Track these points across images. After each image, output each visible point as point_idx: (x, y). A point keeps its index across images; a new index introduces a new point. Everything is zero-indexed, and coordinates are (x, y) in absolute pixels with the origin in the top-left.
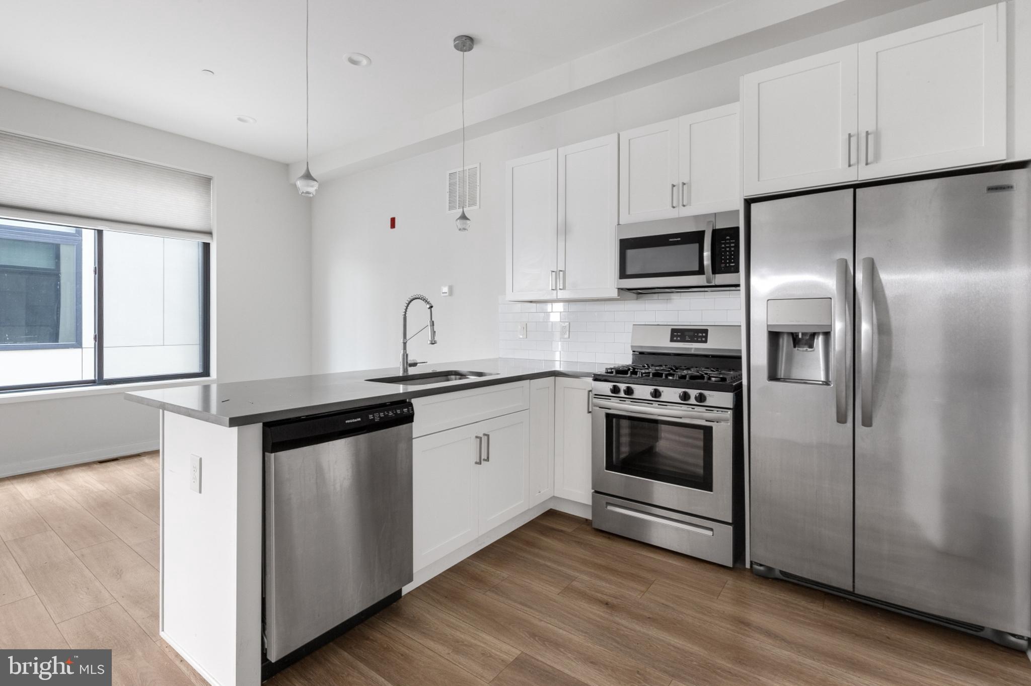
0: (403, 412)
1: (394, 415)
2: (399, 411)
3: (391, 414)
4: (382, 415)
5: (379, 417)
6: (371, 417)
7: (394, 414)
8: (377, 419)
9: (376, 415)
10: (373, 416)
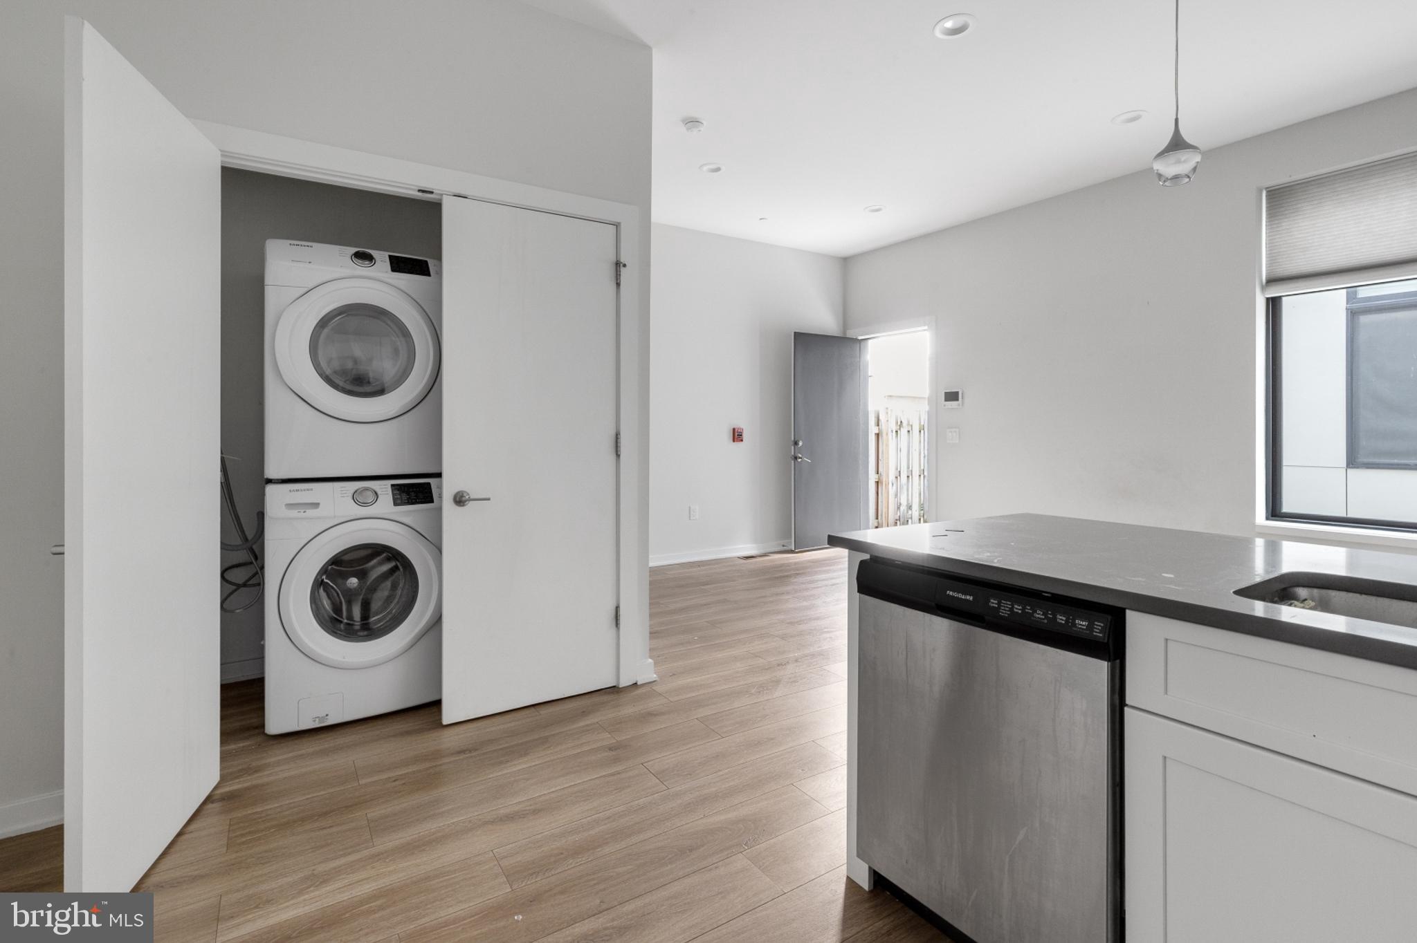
0: (1074, 625)
1: (1046, 621)
2: (1061, 619)
3: (1039, 615)
4: (1018, 608)
5: (1011, 610)
6: (993, 603)
7: (1046, 617)
8: (1004, 612)
9: (1006, 605)
10: (999, 604)
